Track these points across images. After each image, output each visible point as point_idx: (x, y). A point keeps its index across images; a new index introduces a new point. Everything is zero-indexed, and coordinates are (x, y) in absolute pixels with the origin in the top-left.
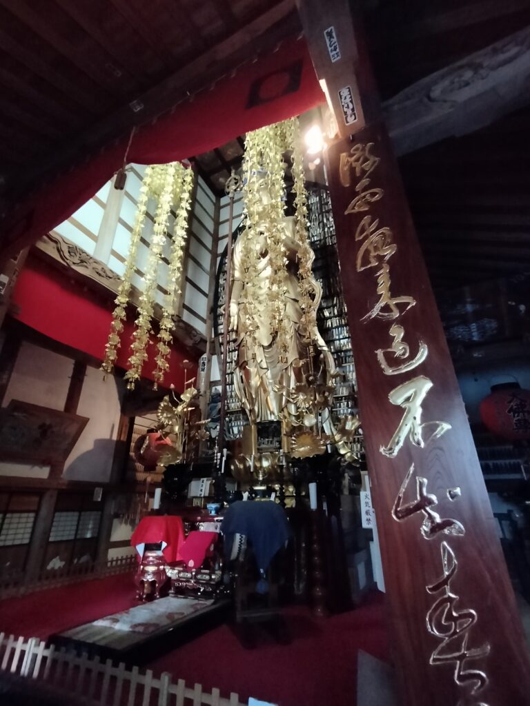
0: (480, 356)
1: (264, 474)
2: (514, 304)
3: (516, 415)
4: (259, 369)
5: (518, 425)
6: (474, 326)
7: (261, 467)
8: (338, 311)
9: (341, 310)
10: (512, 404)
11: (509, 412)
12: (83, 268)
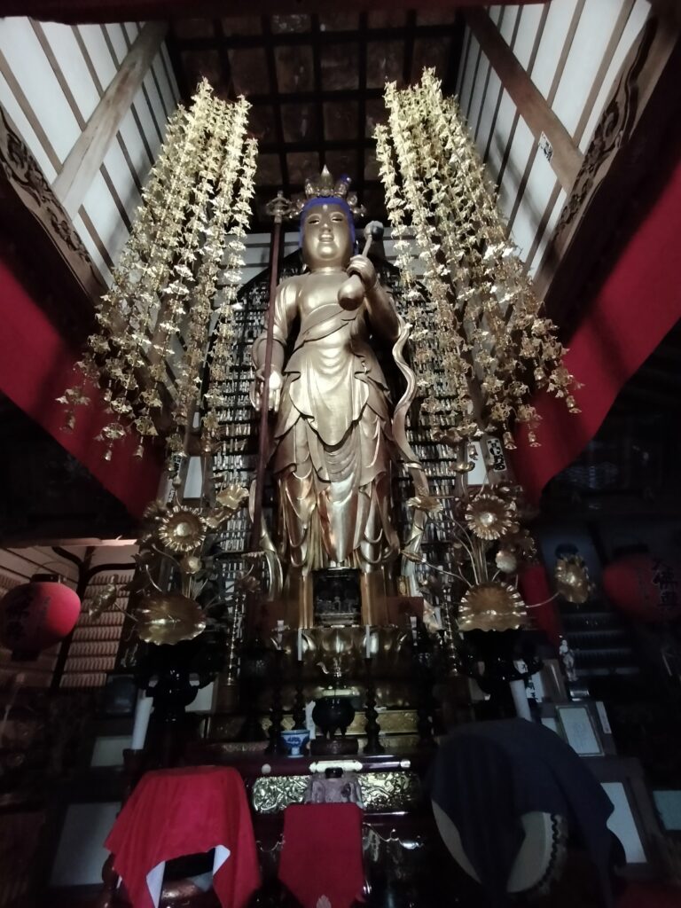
0: (597, 508)
1: (344, 666)
2: (638, 449)
3: (664, 586)
4: (316, 481)
5: (665, 599)
6: (592, 470)
7: (333, 652)
8: (411, 422)
9: (417, 423)
10: (658, 571)
11: (656, 581)
12: (31, 197)
